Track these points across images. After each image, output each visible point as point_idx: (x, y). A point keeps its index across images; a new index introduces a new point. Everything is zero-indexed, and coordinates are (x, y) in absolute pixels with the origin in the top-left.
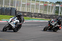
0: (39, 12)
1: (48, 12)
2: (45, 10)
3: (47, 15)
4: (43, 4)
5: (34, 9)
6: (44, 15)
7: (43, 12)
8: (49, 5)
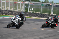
0: (9, 9)
1: (18, 9)
2: (15, 7)
3: (17, 12)
4: (13, 2)
5: (5, 6)
6: (14, 12)
7: (13, 9)
8: (19, 2)
